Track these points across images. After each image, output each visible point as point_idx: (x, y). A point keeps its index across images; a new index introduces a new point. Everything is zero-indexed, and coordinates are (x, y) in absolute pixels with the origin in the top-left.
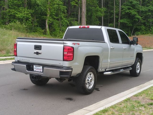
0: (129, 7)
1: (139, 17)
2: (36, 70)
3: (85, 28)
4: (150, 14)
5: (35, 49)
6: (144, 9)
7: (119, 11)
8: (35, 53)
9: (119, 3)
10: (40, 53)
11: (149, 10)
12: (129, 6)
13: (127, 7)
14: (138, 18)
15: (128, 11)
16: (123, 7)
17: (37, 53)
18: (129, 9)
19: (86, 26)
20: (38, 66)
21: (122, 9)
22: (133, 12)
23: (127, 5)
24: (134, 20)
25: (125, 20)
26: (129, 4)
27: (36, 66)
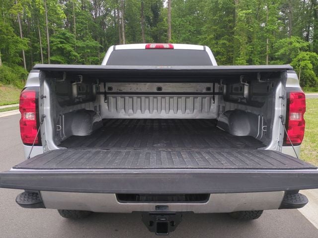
0: (62, 40)
1: (76, 54)
4: (89, 51)
6: (80, 44)
7: (47, 45)
9: (46, 34)
11: (87, 45)
12: (61, 38)
13: (59, 40)
14: (75, 56)
15: (61, 45)
16: (53, 39)
18: (62, 43)
21: (52, 42)
22: (68, 47)
23: (59, 37)
24: (70, 57)
25: (58, 57)
26: (61, 36)
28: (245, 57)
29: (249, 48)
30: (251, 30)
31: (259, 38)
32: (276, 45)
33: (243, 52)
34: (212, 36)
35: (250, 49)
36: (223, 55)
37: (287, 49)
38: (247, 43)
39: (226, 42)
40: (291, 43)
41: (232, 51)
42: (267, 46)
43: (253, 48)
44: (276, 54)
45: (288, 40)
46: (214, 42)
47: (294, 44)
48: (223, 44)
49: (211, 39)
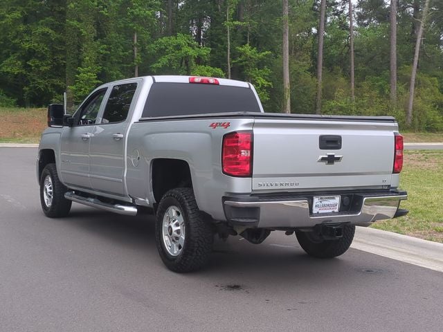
2: (320, 212)
3: (208, 83)
5: (322, 147)
8: (323, 159)
10: (338, 159)
17: (331, 160)
19: (212, 80)
20: (328, 198)
27: (321, 198)
28: (95, 66)
29: (102, 49)
30: (105, 12)
31: (119, 31)
32: (152, 48)
33: (89, 55)
34: (17, 15)
35: (104, 52)
36: (43, 58)
37: (173, 58)
38: (96, 39)
39: (50, 31)
40: (178, 47)
41: (64, 52)
42: (136, 49)
43: (109, 49)
44: (154, 66)
45: (173, 40)
46: (22, 28)
47: (186, 49)
48: (44, 34)
49: (15, 21)
